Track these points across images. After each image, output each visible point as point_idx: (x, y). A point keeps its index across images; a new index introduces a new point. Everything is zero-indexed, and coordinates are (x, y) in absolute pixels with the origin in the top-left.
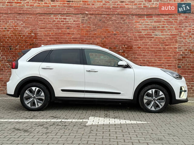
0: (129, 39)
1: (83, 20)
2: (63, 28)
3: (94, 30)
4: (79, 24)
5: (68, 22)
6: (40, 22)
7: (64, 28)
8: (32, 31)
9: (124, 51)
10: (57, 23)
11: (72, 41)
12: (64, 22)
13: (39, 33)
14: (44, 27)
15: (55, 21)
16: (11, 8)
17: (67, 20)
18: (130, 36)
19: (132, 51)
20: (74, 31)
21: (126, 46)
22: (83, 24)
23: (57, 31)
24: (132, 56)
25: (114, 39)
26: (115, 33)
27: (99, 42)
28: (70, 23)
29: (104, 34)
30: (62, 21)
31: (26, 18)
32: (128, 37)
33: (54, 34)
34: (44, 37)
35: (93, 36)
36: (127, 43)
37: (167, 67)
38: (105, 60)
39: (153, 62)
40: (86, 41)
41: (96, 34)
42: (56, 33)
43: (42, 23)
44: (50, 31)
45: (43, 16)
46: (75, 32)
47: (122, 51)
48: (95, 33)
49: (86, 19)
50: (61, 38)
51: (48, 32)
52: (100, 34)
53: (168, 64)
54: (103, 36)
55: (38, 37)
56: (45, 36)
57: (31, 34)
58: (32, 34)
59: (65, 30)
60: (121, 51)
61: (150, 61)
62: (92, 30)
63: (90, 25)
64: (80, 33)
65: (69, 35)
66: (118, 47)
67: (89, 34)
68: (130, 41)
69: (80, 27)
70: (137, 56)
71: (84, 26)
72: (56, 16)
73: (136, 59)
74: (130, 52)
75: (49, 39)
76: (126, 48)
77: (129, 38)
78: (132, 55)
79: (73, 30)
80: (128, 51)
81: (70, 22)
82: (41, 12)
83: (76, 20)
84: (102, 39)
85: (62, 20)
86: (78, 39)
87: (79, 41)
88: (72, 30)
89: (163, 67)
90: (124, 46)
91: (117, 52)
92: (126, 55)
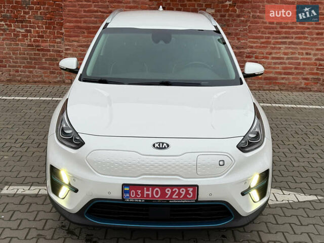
9: (234, 3)
19: (250, 4)
24: (249, 12)
37: (315, 36)
39: (290, 25)
47: (231, 3)
53: (317, 31)
60: (228, 3)
61: (283, 25)
70: (258, 14)
73: (256, 19)
74: (247, 4)
78: (250, 10)
80: (241, 2)
89: (306, 36)
91: (220, 5)
92: (237, 10)
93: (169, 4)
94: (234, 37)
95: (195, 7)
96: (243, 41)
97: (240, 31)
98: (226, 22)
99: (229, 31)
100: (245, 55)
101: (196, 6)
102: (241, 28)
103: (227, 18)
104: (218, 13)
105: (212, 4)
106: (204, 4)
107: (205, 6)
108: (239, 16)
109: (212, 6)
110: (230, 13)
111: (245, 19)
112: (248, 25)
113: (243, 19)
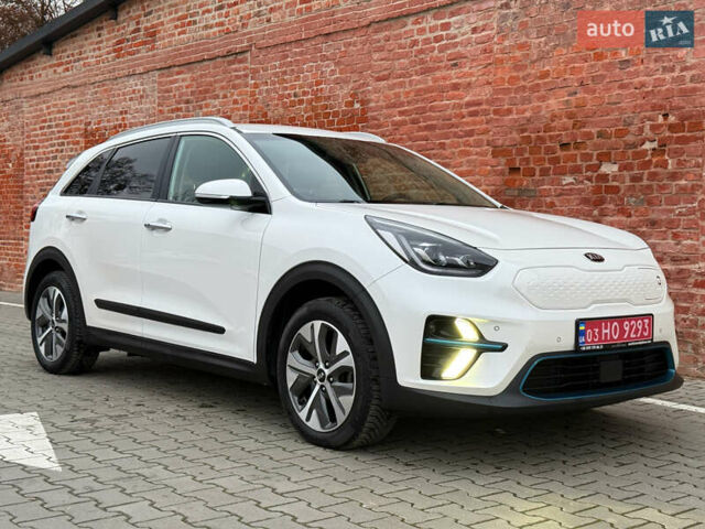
0: (688, 79)
1: (504, 17)
2: (439, 68)
3: (540, 59)
4: (490, 38)
5: (455, 37)
6: (376, 56)
7: (442, 64)
8: (354, 96)
9: (663, 144)
10: (421, 51)
11: (463, 117)
12: (444, 42)
13: (373, 97)
14: (386, 73)
15: (415, 43)
16: (307, 20)
17: (452, 31)
18: (691, 61)
19: (699, 143)
20: (471, 75)
21: (672, 119)
22: (504, 37)
23: (419, 82)
24: (698, 165)
25: (622, 87)
26: (623, 54)
27: (557, 111)
28: (461, 43)
29: (581, 69)
30: (437, 39)
31: (343, 49)
32: (682, 70)
33: (412, 94)
34: (385, 111)
35: (538, 85)
36: (677, 101)
38: (580, 191)
40: (509, 112)
41: (546, 75)
42: (418, 92)
43: (382, 60)
44: (401, 85)
45: (386, 29)
46: (474, 79)
47: (655, 145)
48: (547, 68)
49: (514, 13)
50: (432, 109)
51: (397, 90)
52: (565, 71)
54: (573, 80)
55: (369, 114)
56: (388, 107)
57: (352, 104)
58: (357, 106)
59: (445, 73)
60: (648, 146)
62: (535, 57)
63: (527, 36)
64: (491, 78)
65: (456, 93)
66: (633, 129)
67: (524, 79)
68: (694, 90)
69: (491, 51)
71: (506, 43)
72: (419, 23)
74: (693, 144)
75: (398, 118)
76: (671, 128)
77: (688, 74)
78: (700, 160)
79: (471, 68)
80: (680, 140)
81: (463, 35)
82: (380, 16)
83: (481, 23)
84: (569, 95)
85: (435, 34)
86: (484, 107)
87: (486, 112)
88: (466, 69)
90: (665, 116)
91: (630, 151)
92: (670, 161)
93: (527, 160)
94: (665, 232)
95: (575, 161)
96: (689, 242)
97: (680, 214)
98: (646, 194)
99: (653, 216)
100: (692, 280)
101: (578, 159)
102: (681, 207)
103: (645, 182)
104: (625, 172)
105: (613, 152)
106: (595, 153)
107: (598, 159)
108: (674, 176)
109: (613, 156)
110: (653, 170)
111: (690, 184)
112: (700, 198)
113: (683, 182)
